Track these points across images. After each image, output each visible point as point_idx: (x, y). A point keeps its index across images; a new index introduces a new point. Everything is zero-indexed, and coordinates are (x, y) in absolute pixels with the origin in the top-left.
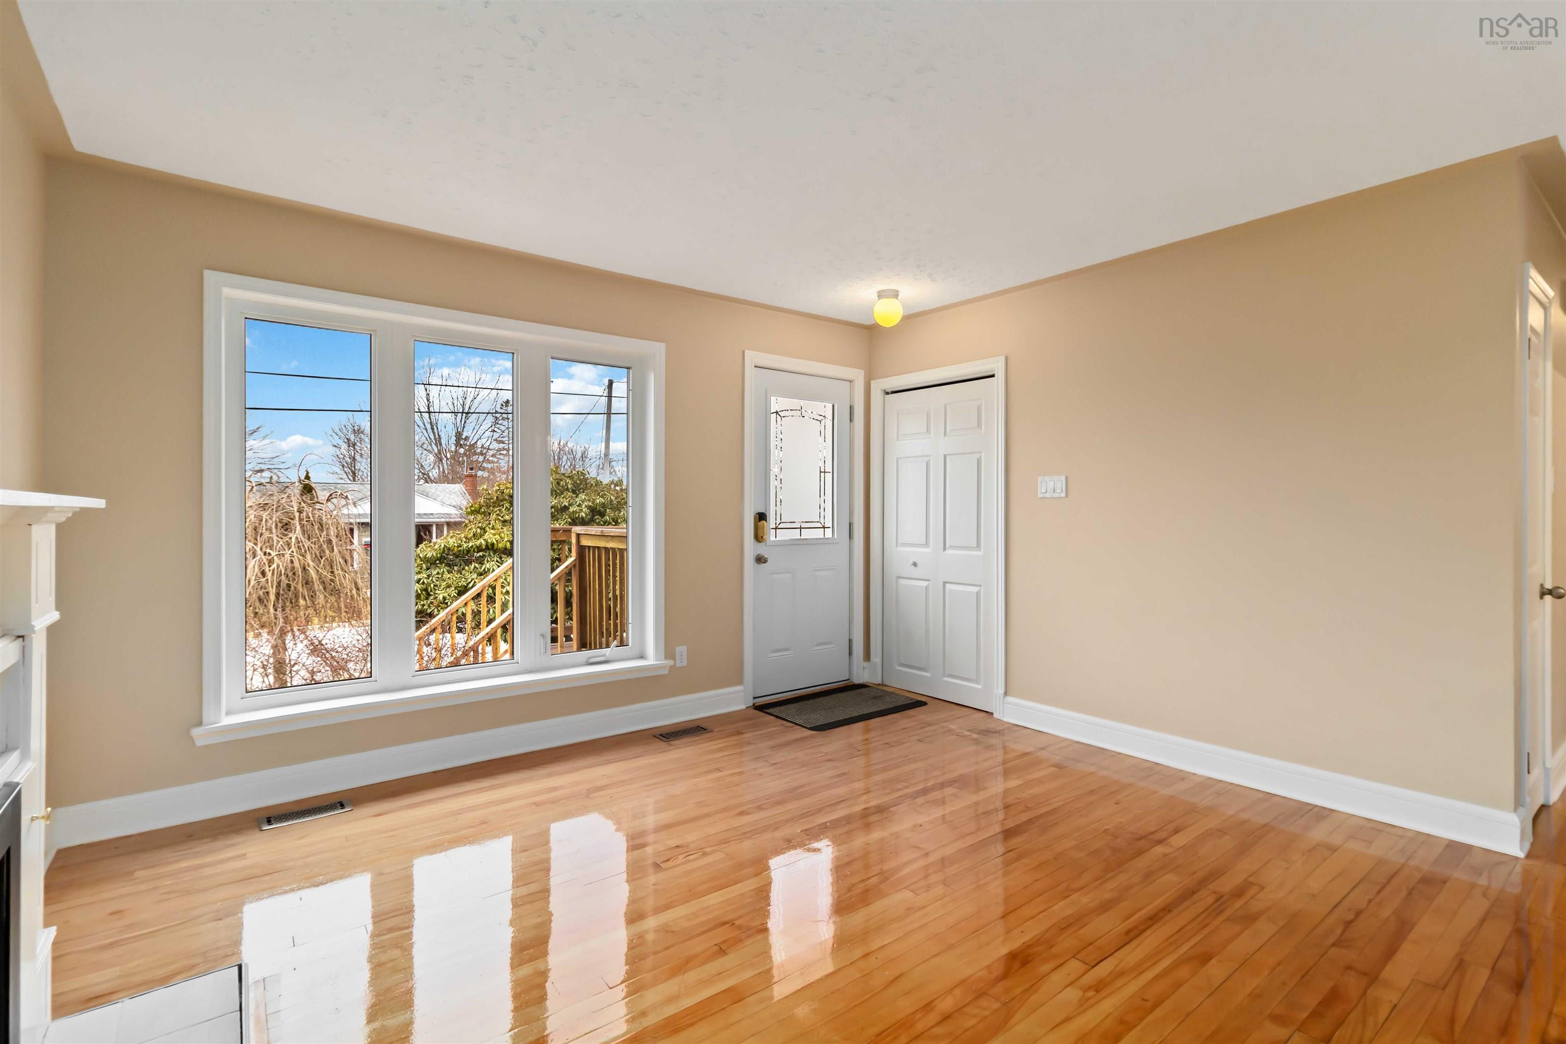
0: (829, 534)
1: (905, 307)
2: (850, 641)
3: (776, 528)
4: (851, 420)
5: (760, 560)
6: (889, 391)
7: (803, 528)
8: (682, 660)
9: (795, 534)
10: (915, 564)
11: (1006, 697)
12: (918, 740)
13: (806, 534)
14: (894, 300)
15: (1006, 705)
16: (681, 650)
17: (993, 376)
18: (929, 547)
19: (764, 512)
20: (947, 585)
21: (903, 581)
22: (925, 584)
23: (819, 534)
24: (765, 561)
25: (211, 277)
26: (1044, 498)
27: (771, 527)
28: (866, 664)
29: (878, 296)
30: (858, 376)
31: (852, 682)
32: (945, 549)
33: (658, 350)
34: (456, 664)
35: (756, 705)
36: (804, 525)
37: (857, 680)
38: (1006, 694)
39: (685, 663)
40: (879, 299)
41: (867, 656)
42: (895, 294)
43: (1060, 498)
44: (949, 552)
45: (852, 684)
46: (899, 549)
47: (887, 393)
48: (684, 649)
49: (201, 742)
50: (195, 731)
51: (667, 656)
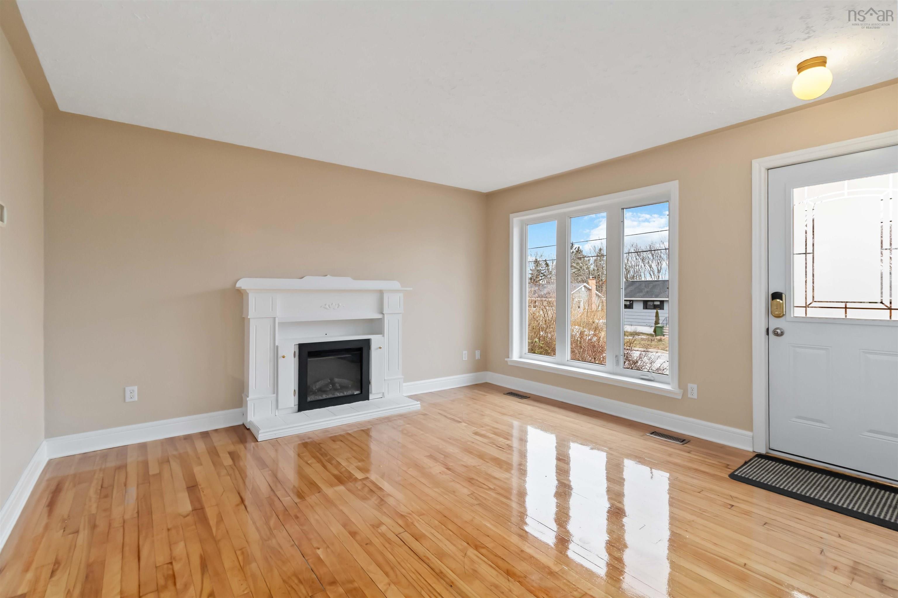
3: (807, 307)
5: (778, 334)
7: (849, 308)
8: (693, 395)
9: (840, 314)
14: (825, 67)
16: (693, 387)
19: (783, 293)
23: (881, 315)
24: (782, 334)
25: (511, 216)
27: (794, 305)
33: (673, 186)
35: (767, 454)
36: (849, 305)
39: (695, 396)
40: (799, 73)
48: (695, 386)
49: (509, 364)
50: (506, 359)
51: (680, 387)
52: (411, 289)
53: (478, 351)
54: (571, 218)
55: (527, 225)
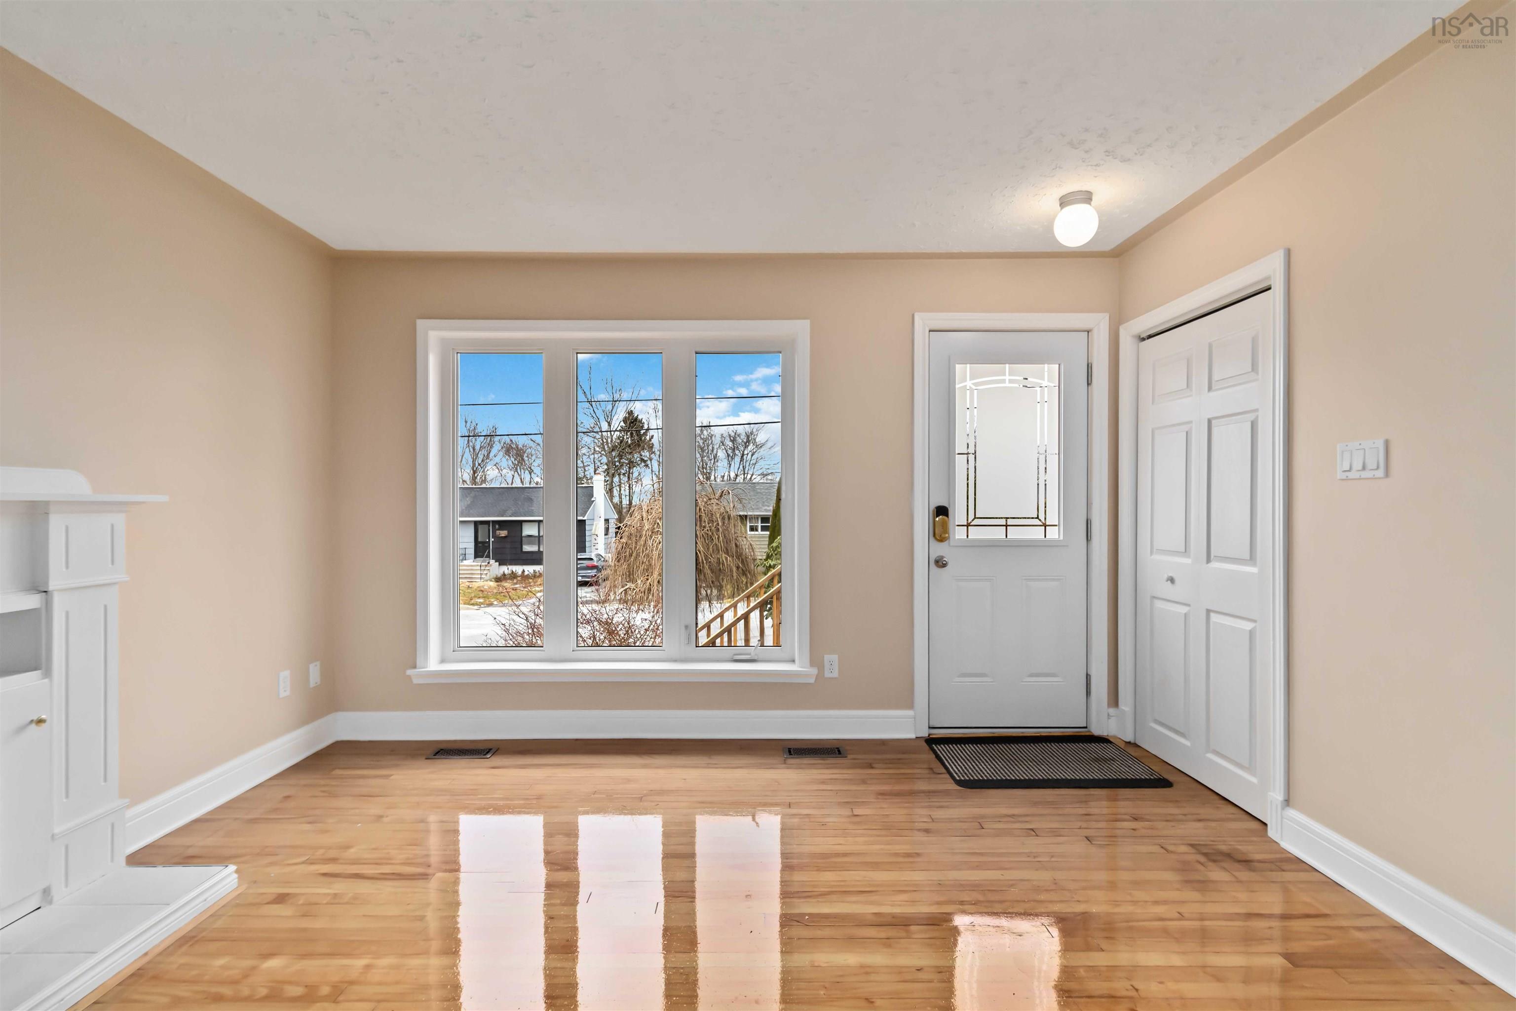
0: (1053, 534)
1: (1101, 214)
2: (1088, 677)
3: (968, 525)
4: (1089, 384)
5: (940, 563)
6: (1144, 335)
7: (1009, 526)
8: (832, 672)
9: (998, 534)
10: (1172, 580)
11: (1288, 808)
12: (1086, 837)
13: (1015, 534)
14: (1088, 206)
15: (1285, 820)
16: (831, 659)
17: (1269, 289)
18: (1189, 557)
19: (948, 506)
20: (1212, 615)
21: (1159, 604)
22: (1184, 610)
23: (1037, 534)
24: (944, 565)
25: (421, 324)
26: (1347, 479)
27: (957, 524)
28: (1112, 711)
29: (1060, 205)
30: (1100, 323)
31: (1089, 731)
32: (1209, 560)
33: (800, 329)
34: (712, 644)
35: (931, 736)
36: (1010, 522)
37: (1096, 731)
38: (1287, 802)
39: (835, 674)
40: (1061, 209)
41: (1114, 699)
42: (1087, 197)
43: (1374, 478)
44: (1215, 565)
45: (1087, 734)
46: (1157, 557)
47: (1143, 339)
48: (835, 658)
49: (416, 681)
50: (410, 672)
51: (813, 663)
52: (163, 498)
53: (315, 664)
54: (578, 353)
55: (457, 353)
